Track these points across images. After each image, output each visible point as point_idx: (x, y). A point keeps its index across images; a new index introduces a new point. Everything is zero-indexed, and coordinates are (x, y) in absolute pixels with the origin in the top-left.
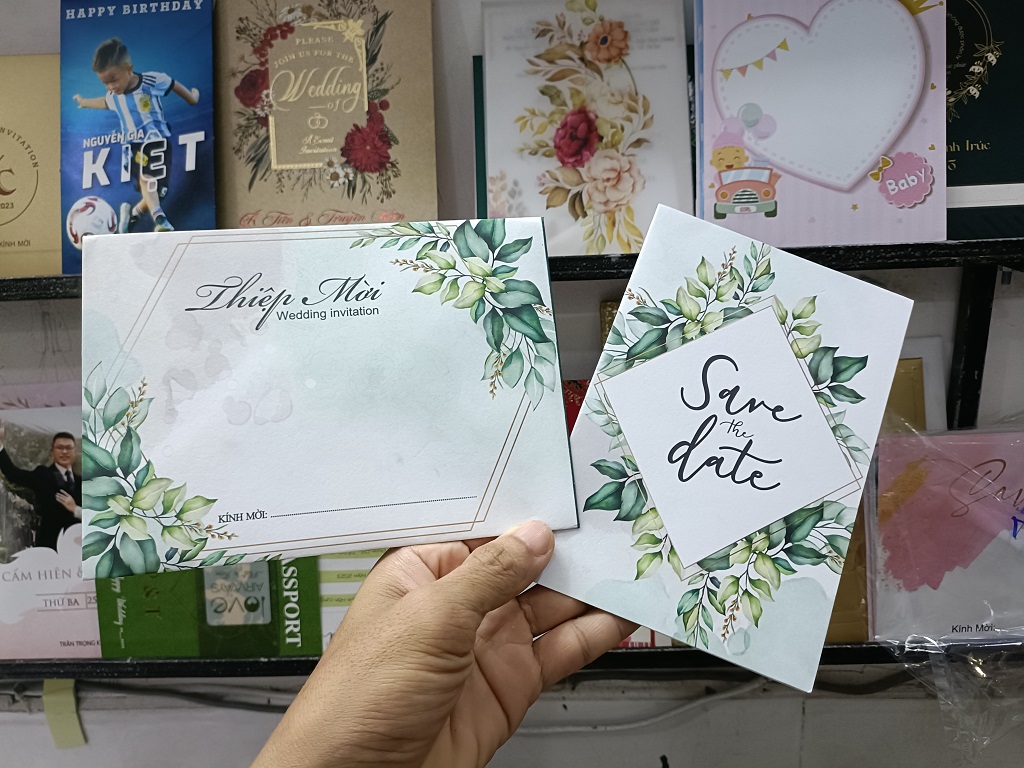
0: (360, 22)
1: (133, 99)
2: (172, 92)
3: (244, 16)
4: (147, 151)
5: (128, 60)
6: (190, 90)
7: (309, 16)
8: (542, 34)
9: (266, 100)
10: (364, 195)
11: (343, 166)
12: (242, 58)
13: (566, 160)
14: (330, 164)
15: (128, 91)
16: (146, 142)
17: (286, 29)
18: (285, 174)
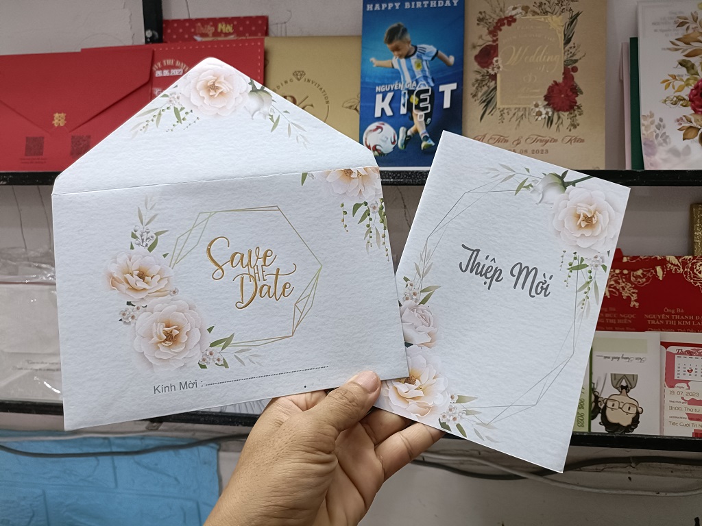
0: (561, 17)
1: (410, 62)
2: (436, 58)
3: (482, 11)
4: (418, 95)
5: (408, 37)
6: (448, 56)
7: (527, 13)
8: (681, 24)
9: (496, 64)
10: (558, 126)
11: (545, 107)
12: (481, 37)
13: (698, 109)
14: (537, 106)
15: (407, 57)
16: (418, 89)
17: (511, 20)
18: (505, 111)
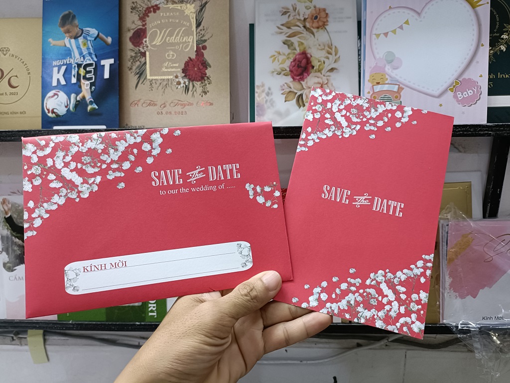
0: (193, 5)
1: (78, 41)
2: (98, 38)
3: (135, 1)
4: (85, 68)
5: (76, 22)
6: (107, 37)
7: (168, 2)
8: (285, 13)
9: (145, 44)
10: (193, 93)
11: (183, 78)
12: (133, 22)
13: (295, 77)
14: (177, 77)
15: (76, 38)
16: (85, 63)
17: (156, 8)
18: (154, 81)
